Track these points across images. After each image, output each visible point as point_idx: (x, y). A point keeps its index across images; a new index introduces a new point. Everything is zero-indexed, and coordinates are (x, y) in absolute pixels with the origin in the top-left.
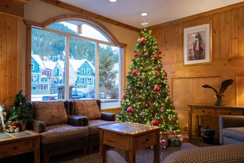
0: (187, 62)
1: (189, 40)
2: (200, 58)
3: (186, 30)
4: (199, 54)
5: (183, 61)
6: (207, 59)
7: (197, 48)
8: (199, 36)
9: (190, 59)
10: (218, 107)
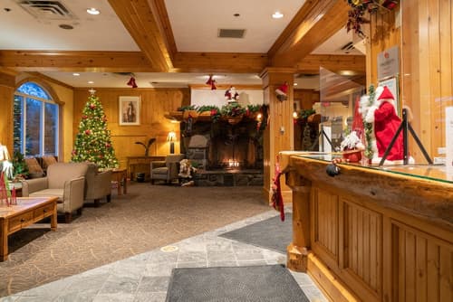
0: (121, 123)
1: (124, 105)
2: (132, 121)
3: (121, 98)
4: (132, 118)
5: (118, 122)
6: (137, 123)
7: (130, 113)
8: (131, 104)
9: (125, 121)
10: (146, 156)
